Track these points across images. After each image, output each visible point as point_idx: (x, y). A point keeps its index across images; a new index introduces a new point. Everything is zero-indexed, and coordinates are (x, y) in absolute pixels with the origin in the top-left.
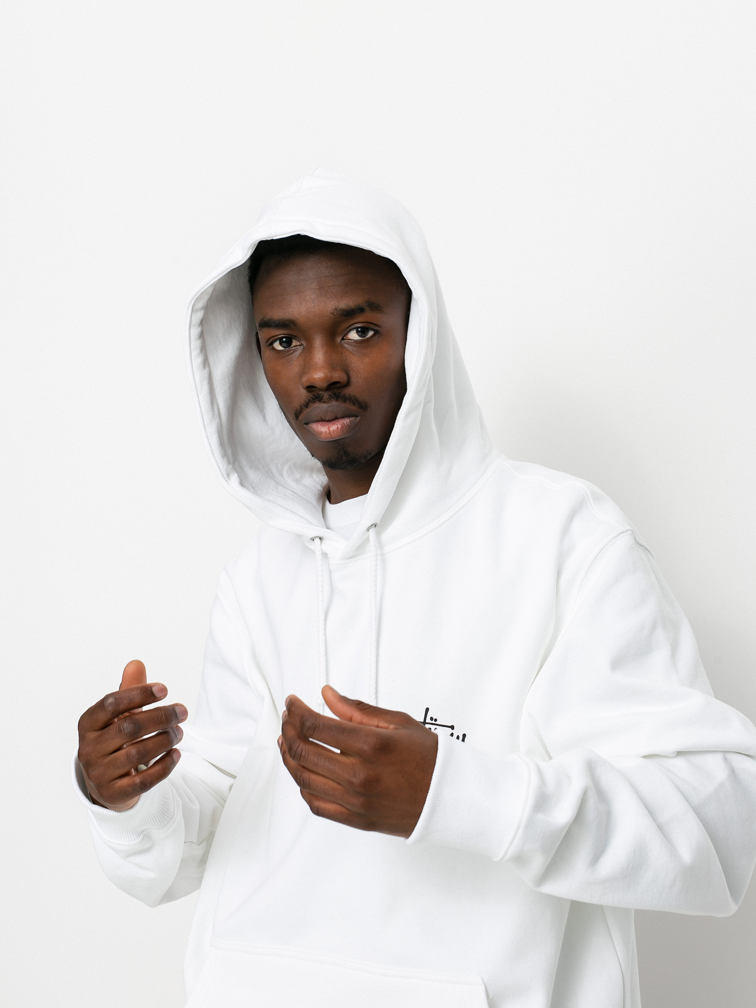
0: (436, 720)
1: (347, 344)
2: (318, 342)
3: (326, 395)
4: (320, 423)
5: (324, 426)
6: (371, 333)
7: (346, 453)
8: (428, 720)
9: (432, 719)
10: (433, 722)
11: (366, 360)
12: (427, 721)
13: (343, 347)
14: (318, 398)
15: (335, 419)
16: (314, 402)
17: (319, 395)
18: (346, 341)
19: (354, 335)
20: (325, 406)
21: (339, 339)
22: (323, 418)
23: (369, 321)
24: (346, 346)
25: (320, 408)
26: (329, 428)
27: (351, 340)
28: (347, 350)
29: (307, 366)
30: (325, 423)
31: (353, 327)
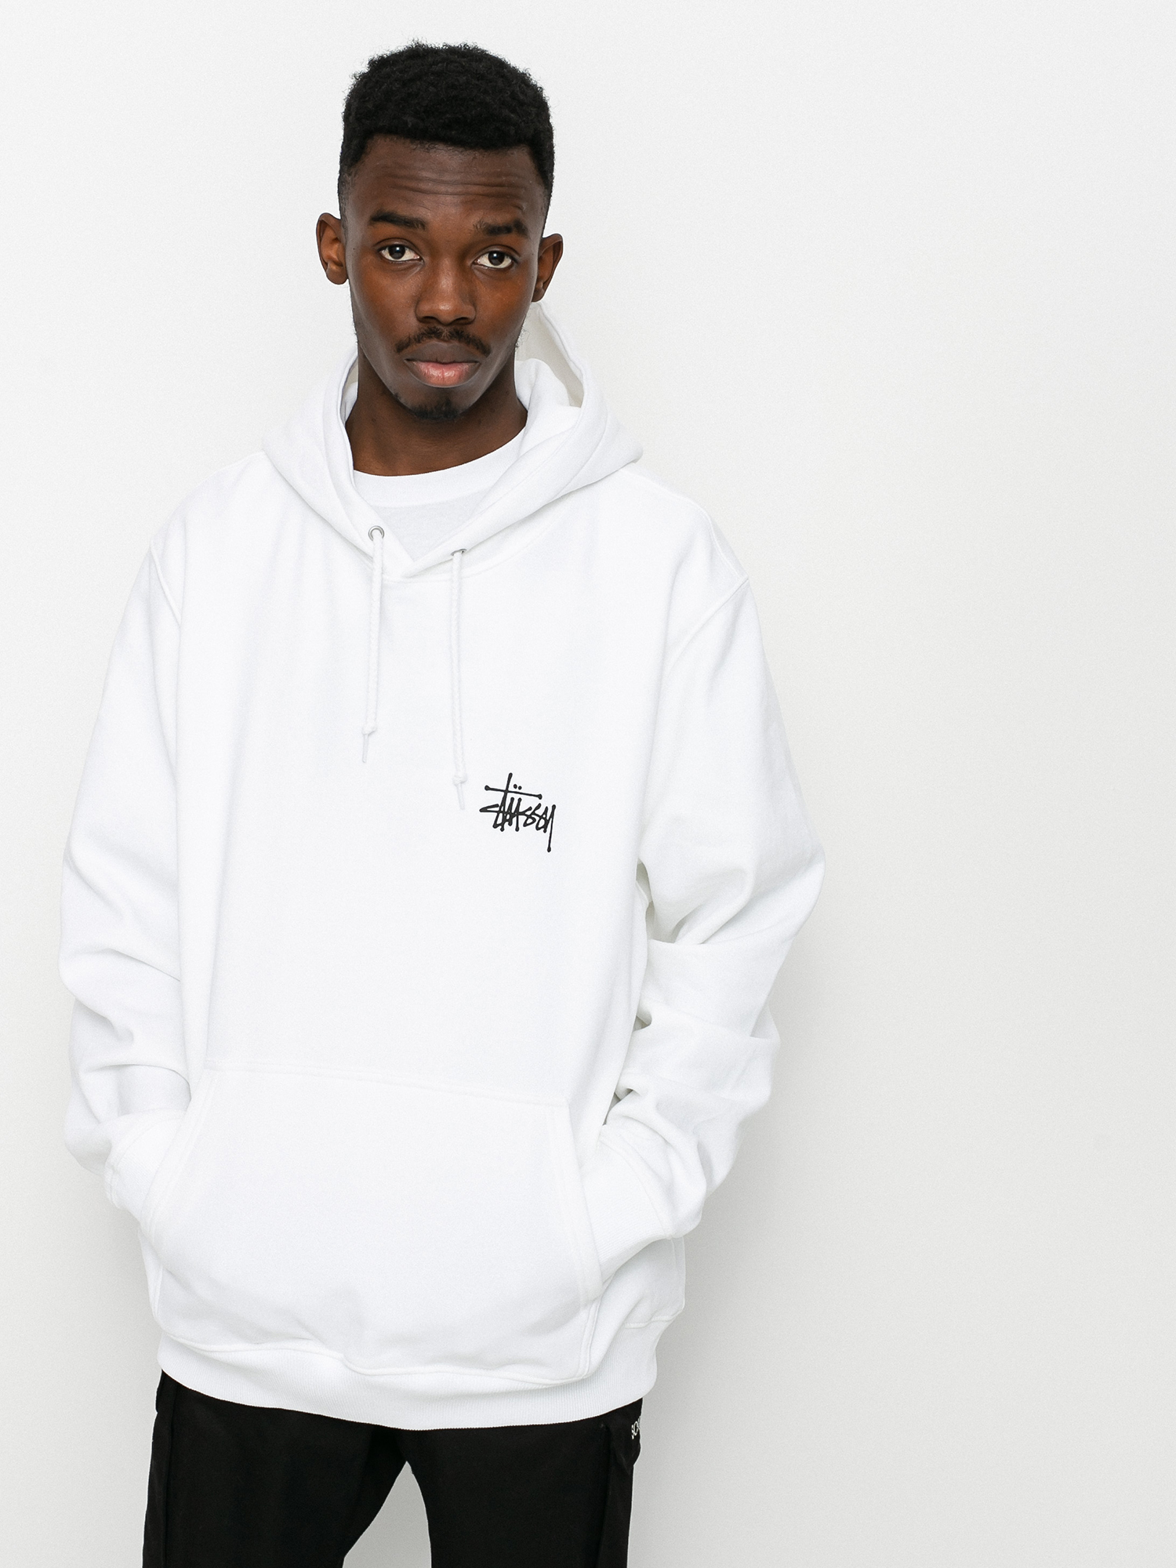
0: (520, 788)
1: (478, 270)
2: (447, 263)
3: (446, 331)
4: (431, 364)
5: (437, 369)
6: (507, 262)
7: (448, 403)
8: (511, 788)
9: (515, 786)
10: (517, 790)
11: (499, 295)
12: (509, 789)
13: (473, 273)
14: (433, 333)
15: (453, 362)
16: (430, 337)
17: (438, 330)
18: (477, 266)
19: (485, 261)
20: (444, 345)
21: (469, 263)
22: (439, 360)
23: (509, 245)
24: (476, 271)
25: (435, 346)
26: (443, 373)
27: (484, 266)
28: (478, 279)
29: (427, 291)
30: (438, 365)
31: (486, 250)
